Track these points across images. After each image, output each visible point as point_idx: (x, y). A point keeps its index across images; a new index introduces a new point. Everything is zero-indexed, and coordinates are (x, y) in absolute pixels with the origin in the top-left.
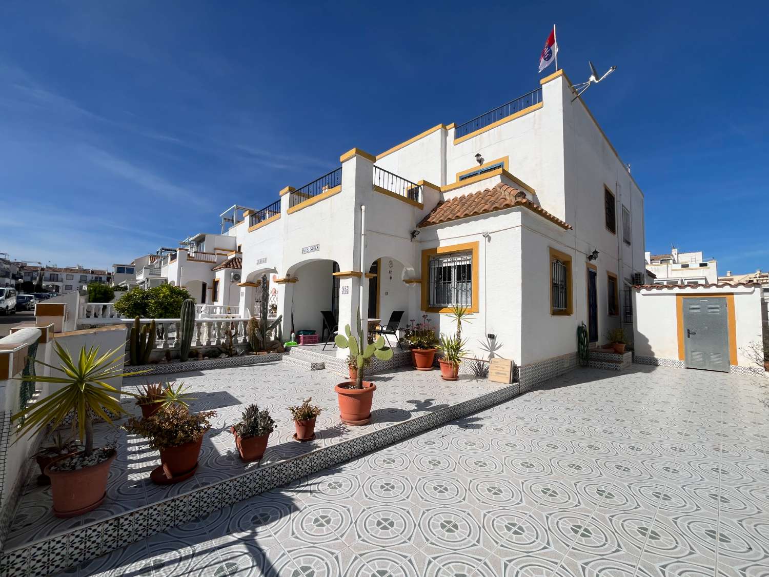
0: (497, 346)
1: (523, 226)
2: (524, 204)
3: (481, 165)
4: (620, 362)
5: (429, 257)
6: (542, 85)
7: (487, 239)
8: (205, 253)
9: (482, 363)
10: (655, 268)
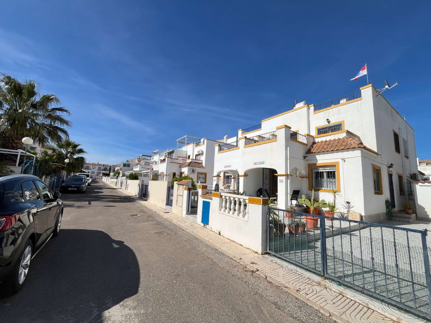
0: (351, 207)
1: (362, 156)
2: (363, 148)
3: (329, 124)
4: (409, 218)
5: (311, 167)
6: (361, 90)
7: (343, 161)
8: (174, 159)
9: (343, 214)
10: (423, 168)
